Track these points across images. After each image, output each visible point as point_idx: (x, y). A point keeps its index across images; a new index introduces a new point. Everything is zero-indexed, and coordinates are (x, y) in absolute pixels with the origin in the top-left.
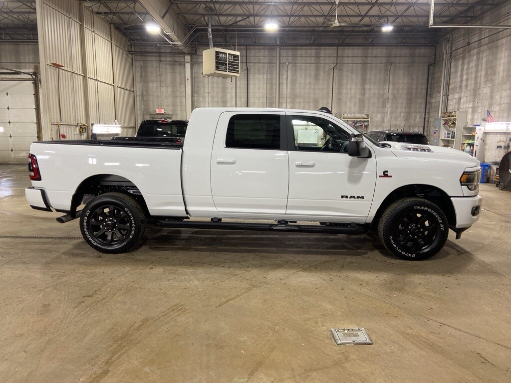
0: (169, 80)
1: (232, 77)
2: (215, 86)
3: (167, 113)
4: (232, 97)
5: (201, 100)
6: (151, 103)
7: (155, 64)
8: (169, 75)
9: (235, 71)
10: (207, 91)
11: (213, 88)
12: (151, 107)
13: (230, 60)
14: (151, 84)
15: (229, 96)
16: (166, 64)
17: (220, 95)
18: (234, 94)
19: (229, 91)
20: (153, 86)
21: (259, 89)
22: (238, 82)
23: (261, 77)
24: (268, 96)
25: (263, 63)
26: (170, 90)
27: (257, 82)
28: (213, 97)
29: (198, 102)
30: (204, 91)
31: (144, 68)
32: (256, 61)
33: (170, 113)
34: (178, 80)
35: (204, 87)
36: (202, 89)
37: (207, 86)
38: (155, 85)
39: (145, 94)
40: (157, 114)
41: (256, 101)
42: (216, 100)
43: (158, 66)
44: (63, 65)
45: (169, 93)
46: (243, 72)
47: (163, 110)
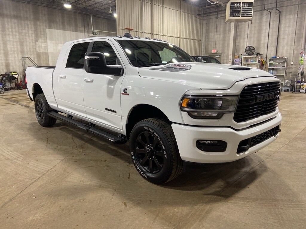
0: (222, 29)
1: (249, 20)
2: (253, 29)
3: (218, 52)
4: (265, 36)
5: (242, 41)
6: (210, 46)
7: (214, 20)
8: (222, 26)
9: (250, 15)
10: (246, 33)
11: (251, 31)
12: (210, 50)
13: (243, 7)
14: (211, 34)
15: (263, 35)
16: (221, 19)
17: (256, 35)
18: (267, 34)
19: (264, 31)
20: (212, 35)
21: (289, 26)
22: (271, 23)
23: (292, 17)
24: (297, 32)
25: (294, 5)
26: (222, 36)
27: (288, 21)
28: (250, 38)
29: (239, 42)
30: (244, 34)
31: (208, 24)
32: (289, 4)
33: (220, 52)
34: (228, 28)
35: (245, 31)
36: (243, 33)
37: (247, 30)
38: (213, 34)
39: (207, 40)
40: (213, 53)
41: (286, 37)
42: (252, 40)
43: (216, 21)
44: (133, 28)
45: (221, 38)
46: (277, 15)
47: (216, 50)
